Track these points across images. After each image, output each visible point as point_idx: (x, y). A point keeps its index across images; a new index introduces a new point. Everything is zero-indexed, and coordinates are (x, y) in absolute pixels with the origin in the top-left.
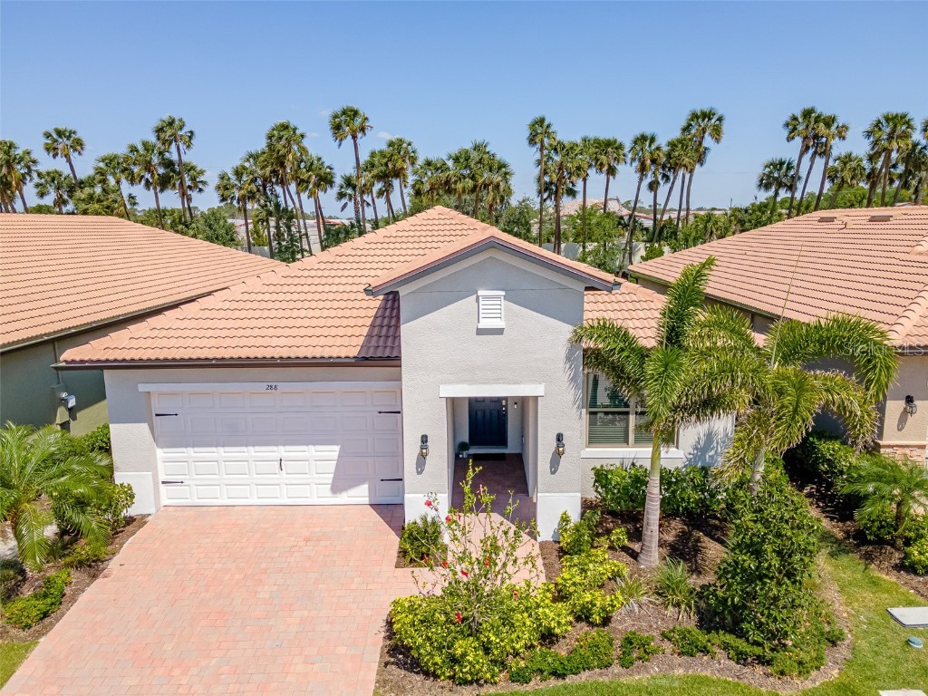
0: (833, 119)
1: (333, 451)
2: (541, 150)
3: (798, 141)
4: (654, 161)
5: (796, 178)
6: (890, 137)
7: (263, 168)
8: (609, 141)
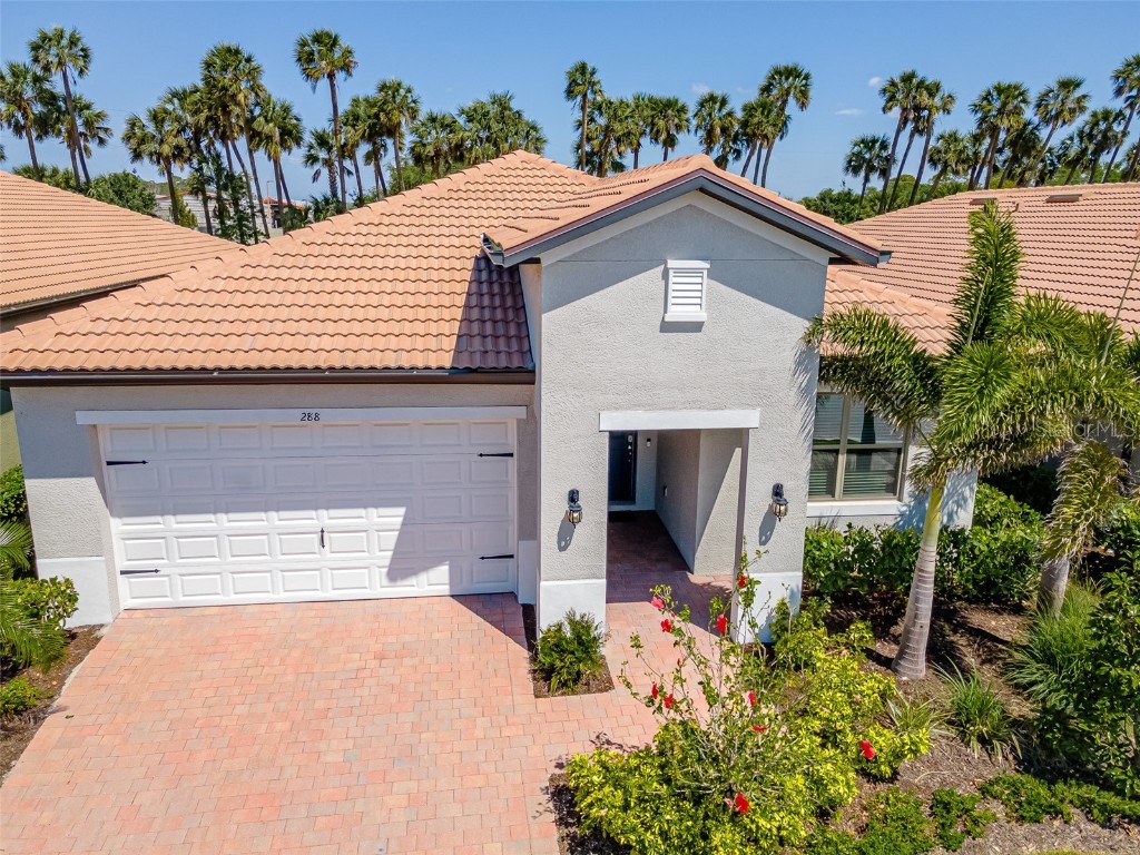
0: (937, 87)
1: (394, 517)
2: (583, 108)
3: (896, 112)
4: (724, 130)
5: (890, 160)
6: (1000, 112)
7: (195, 113)
8: (669, 101)
